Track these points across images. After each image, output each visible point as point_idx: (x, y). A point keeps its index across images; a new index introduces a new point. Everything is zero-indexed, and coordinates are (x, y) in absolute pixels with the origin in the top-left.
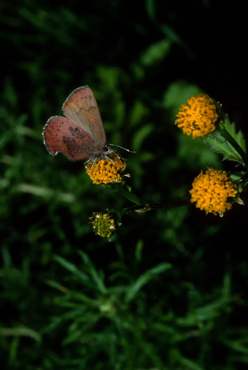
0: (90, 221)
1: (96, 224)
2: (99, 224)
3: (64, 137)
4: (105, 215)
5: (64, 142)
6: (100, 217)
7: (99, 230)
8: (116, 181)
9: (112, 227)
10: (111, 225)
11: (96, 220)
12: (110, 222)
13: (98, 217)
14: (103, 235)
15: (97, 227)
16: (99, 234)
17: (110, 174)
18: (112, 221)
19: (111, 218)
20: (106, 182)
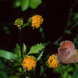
0: (21, 18)
1: (19, 20)
3: (67, 49)
4: (22, 24)
5: (65, 48)
8: (32, 25)
9: (18, 26)
11: (21, 20)
13: (22, 21)
14: (15, 22)
16: (16, 21)
17: (35, 24)
18: (20, 26)
19: (21, 26)
20: (32, 22)
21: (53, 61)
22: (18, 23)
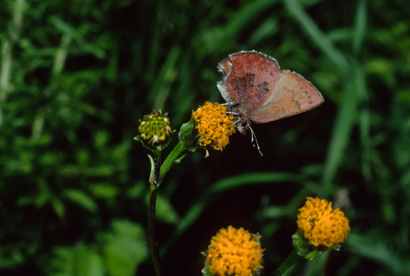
0: (157, 111)
1: (154, 118)
2: (157, 122)
3: (253, 75)
4: (168, 128)
6: (166, 122)
7: (148, 123)
8: (201, 140)
9: (156, 138)
10: (159, 136)
11: (159, 118)
12: (161, 135)
13: (166, 120)
15: (151, 120)
16: (143, 123)
18: (163, 138)
19: (166, 136)
20: (198, 127)
21: (318, 220)
22: (153, 129)
